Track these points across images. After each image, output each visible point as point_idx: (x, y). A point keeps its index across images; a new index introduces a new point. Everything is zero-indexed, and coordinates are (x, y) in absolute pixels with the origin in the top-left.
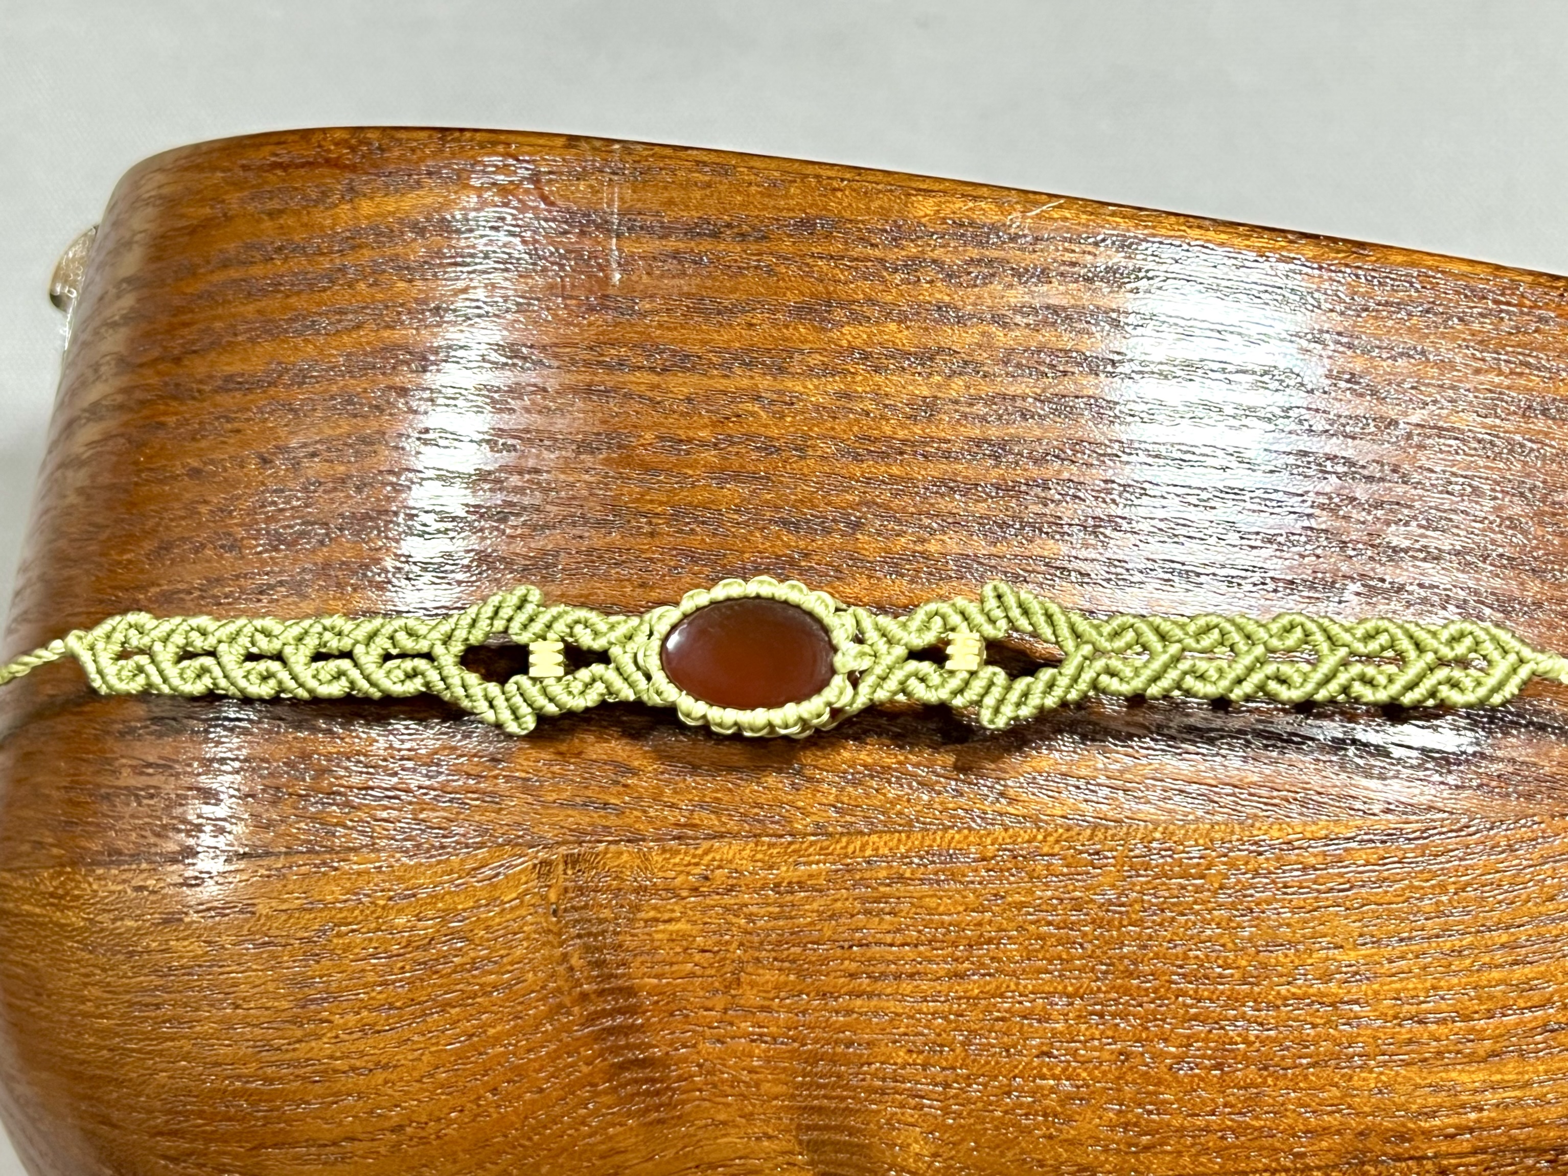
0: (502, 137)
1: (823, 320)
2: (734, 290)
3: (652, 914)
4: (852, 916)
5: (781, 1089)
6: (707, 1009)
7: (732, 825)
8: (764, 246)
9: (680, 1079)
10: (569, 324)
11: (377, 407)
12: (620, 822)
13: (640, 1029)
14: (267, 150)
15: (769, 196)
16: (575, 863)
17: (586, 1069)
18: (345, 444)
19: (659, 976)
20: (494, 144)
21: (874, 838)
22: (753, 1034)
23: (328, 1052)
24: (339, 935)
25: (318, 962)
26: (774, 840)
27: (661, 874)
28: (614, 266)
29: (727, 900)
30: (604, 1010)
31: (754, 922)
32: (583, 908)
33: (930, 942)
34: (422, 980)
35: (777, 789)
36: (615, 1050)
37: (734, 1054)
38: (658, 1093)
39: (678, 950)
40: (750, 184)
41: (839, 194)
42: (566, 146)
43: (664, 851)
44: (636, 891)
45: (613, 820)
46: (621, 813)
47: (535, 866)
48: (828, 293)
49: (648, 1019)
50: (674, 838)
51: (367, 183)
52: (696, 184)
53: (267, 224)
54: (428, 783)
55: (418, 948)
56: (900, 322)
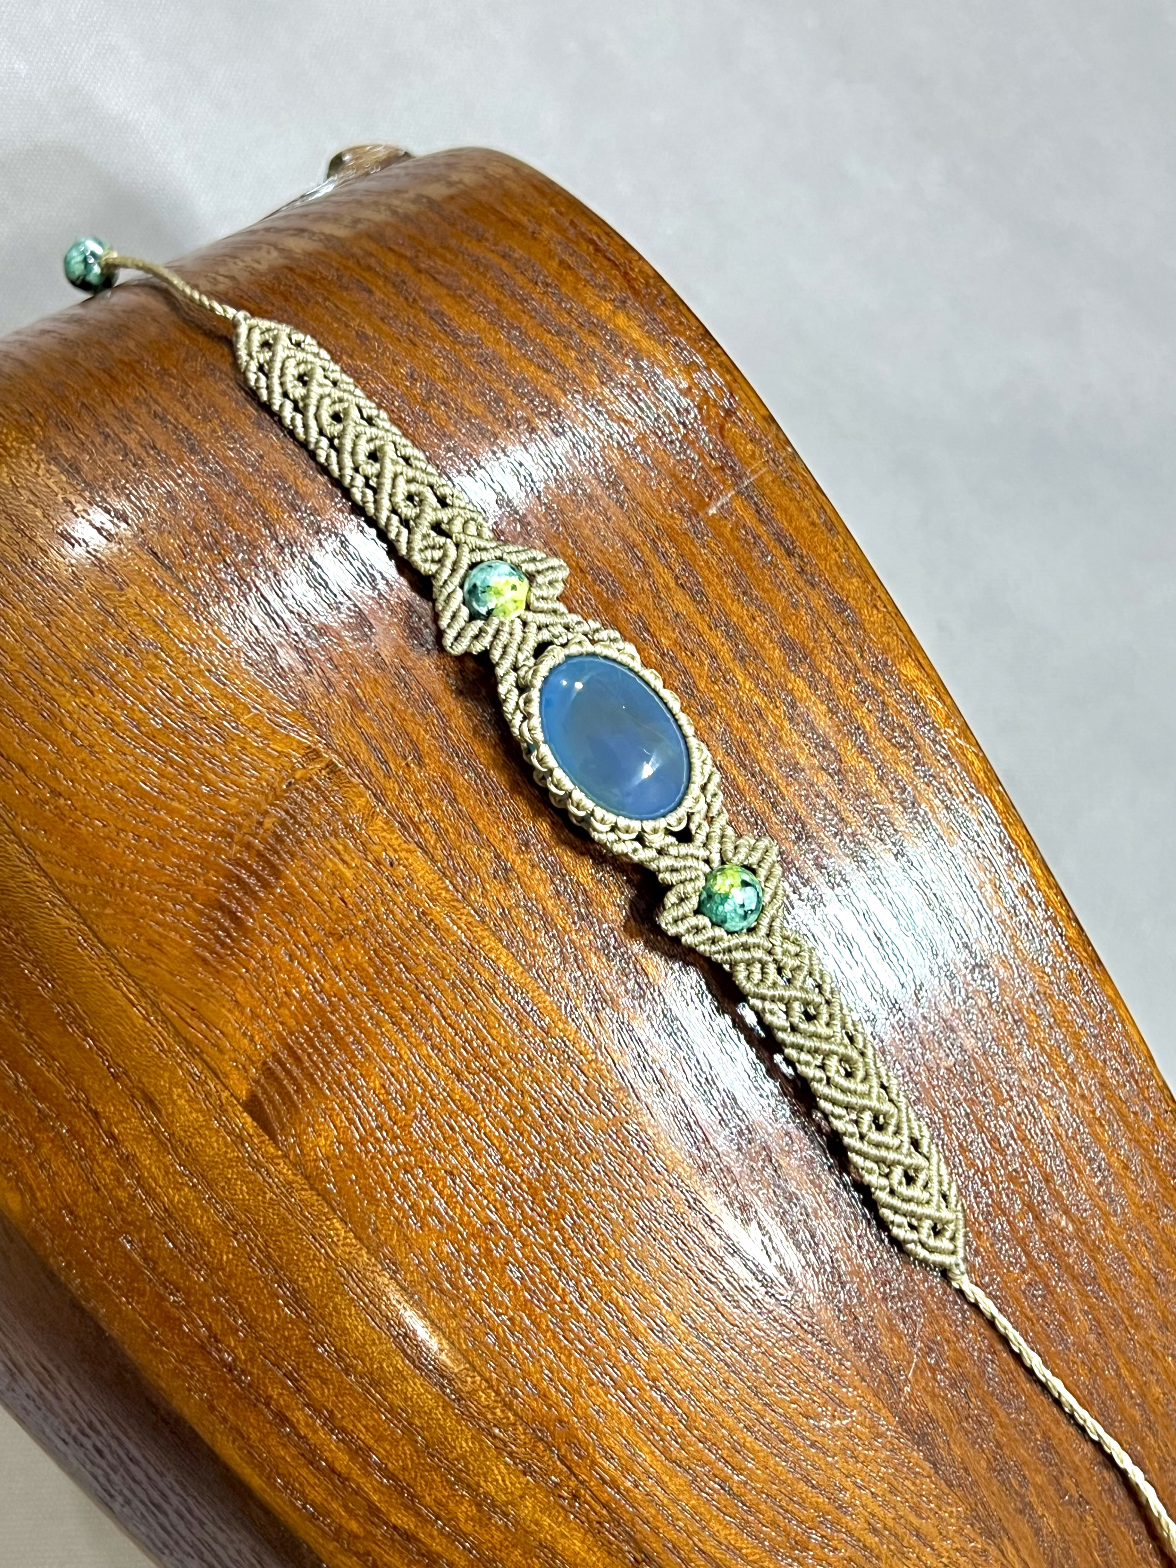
0: (736, 373)
1: (793, 661)
2: (765, 591)
3: (340, 847)
4: (443, 977)
5: (292, 1023)
6: (305, 932)
7: (439, 854)
8: (808, 589)
9: (244, 951)
10: (661, 504)
11: (508, 421)
12: (382, 781)
13: (257, 900)
14: (595, 229)
15: (839, 568)
16: (332, 771)
17: (201, 885)
18: (468, 419)
19: (302, 884)
20: (729, 372)
21: (505, 951)
22: (314, 974)
23: (70, 708)
24: (157, 656)
25: (126, 655)
26: (451, 888)
27: (370, 833)
28: (719, 504)
29: (388, 889)
30: (251, 866)
31: (388, 916)
32: (307, 799)
33: (466, 1041)
34: (173, 733)
35: (485, 865)
36: (229, 893)
37: (289, 972)
38: (223, 945)
39: (330, 882)
40: (836, 551)
41: (875, 612)
42: (764, 418)
43: (386, 823)
44: (347, 825)
45: (380, 775)
46: (388, 776)
47: (309, 747)
48: (812, 652)
49: (268, 899)
50: (399, 823)
51: (636, 309)
52: (809, 517)
53: (555, 264)
54: (302, 636)
55: (192, 713)
56: (830, 710)
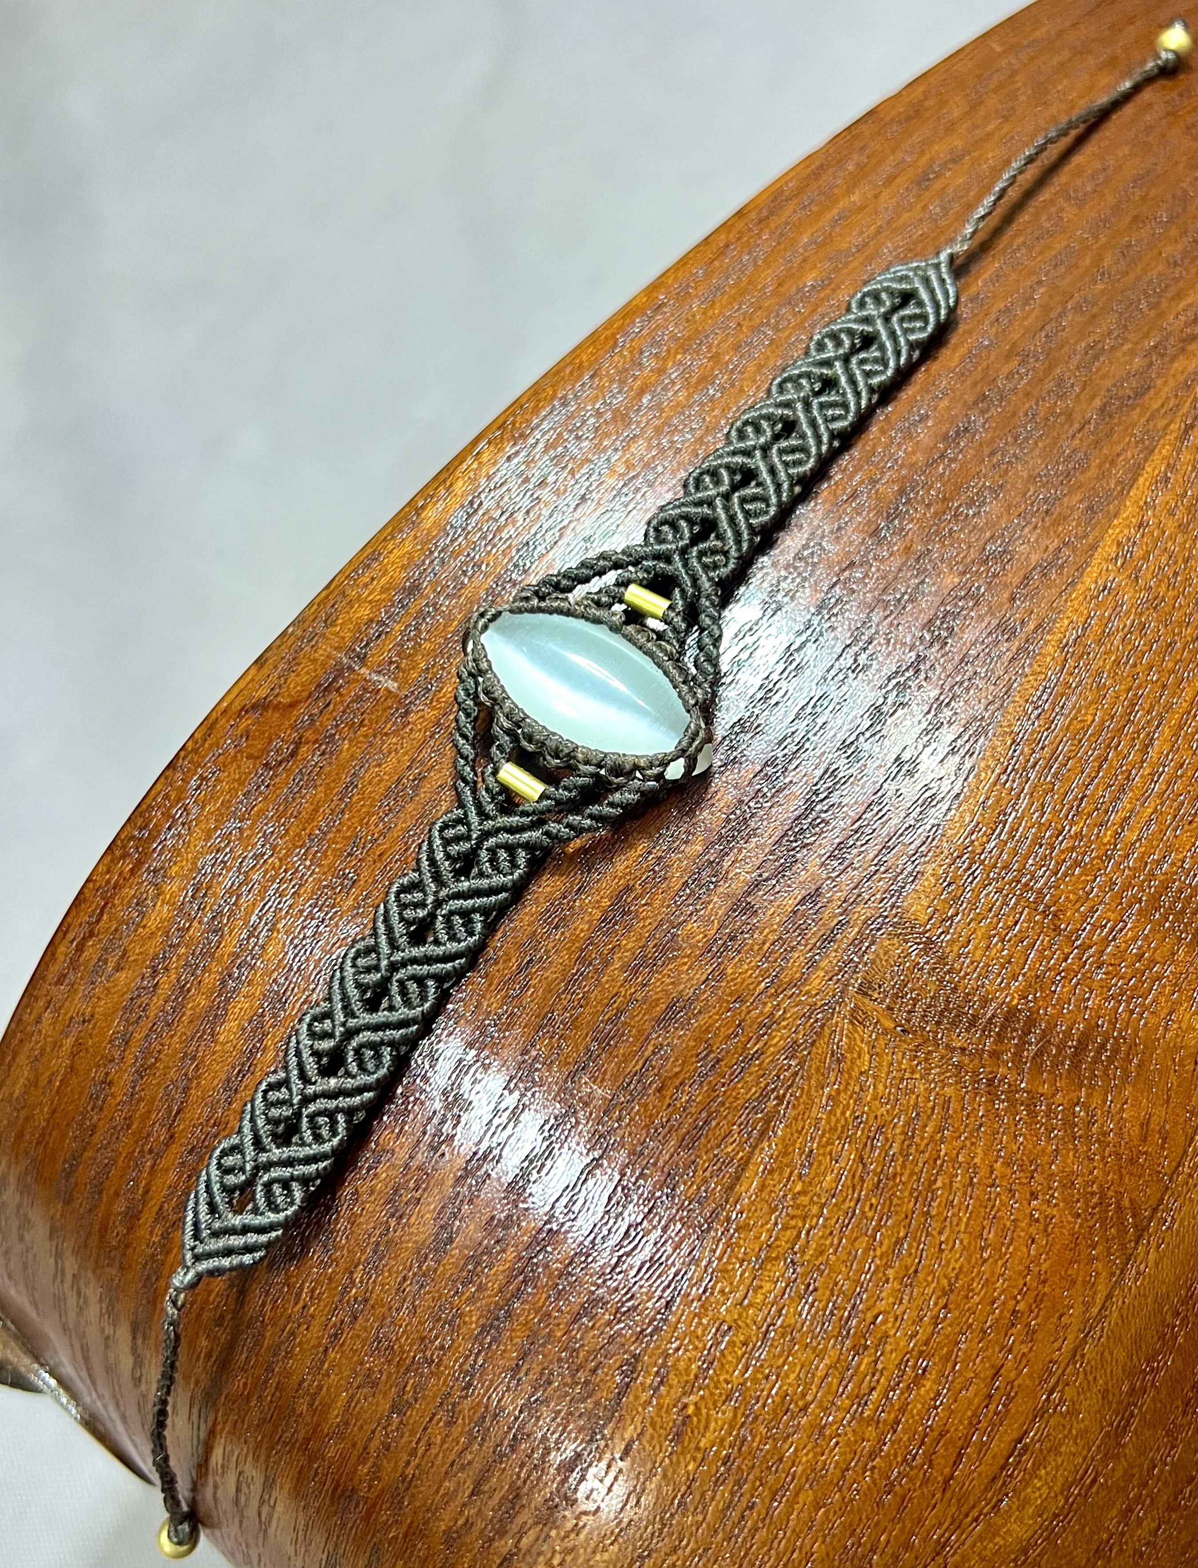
9: (1113, 1022)
13: (1050, 1027)
16: (869, 986)
23: (904, 1338)
30: (1016, 1046)
32: (914, 1004)
36: (1057, 1061)
38: (1115, 1050)
47: (851, 1022)
49: (1045, 1013)
53: (124, 976)
55: (861, 1178)
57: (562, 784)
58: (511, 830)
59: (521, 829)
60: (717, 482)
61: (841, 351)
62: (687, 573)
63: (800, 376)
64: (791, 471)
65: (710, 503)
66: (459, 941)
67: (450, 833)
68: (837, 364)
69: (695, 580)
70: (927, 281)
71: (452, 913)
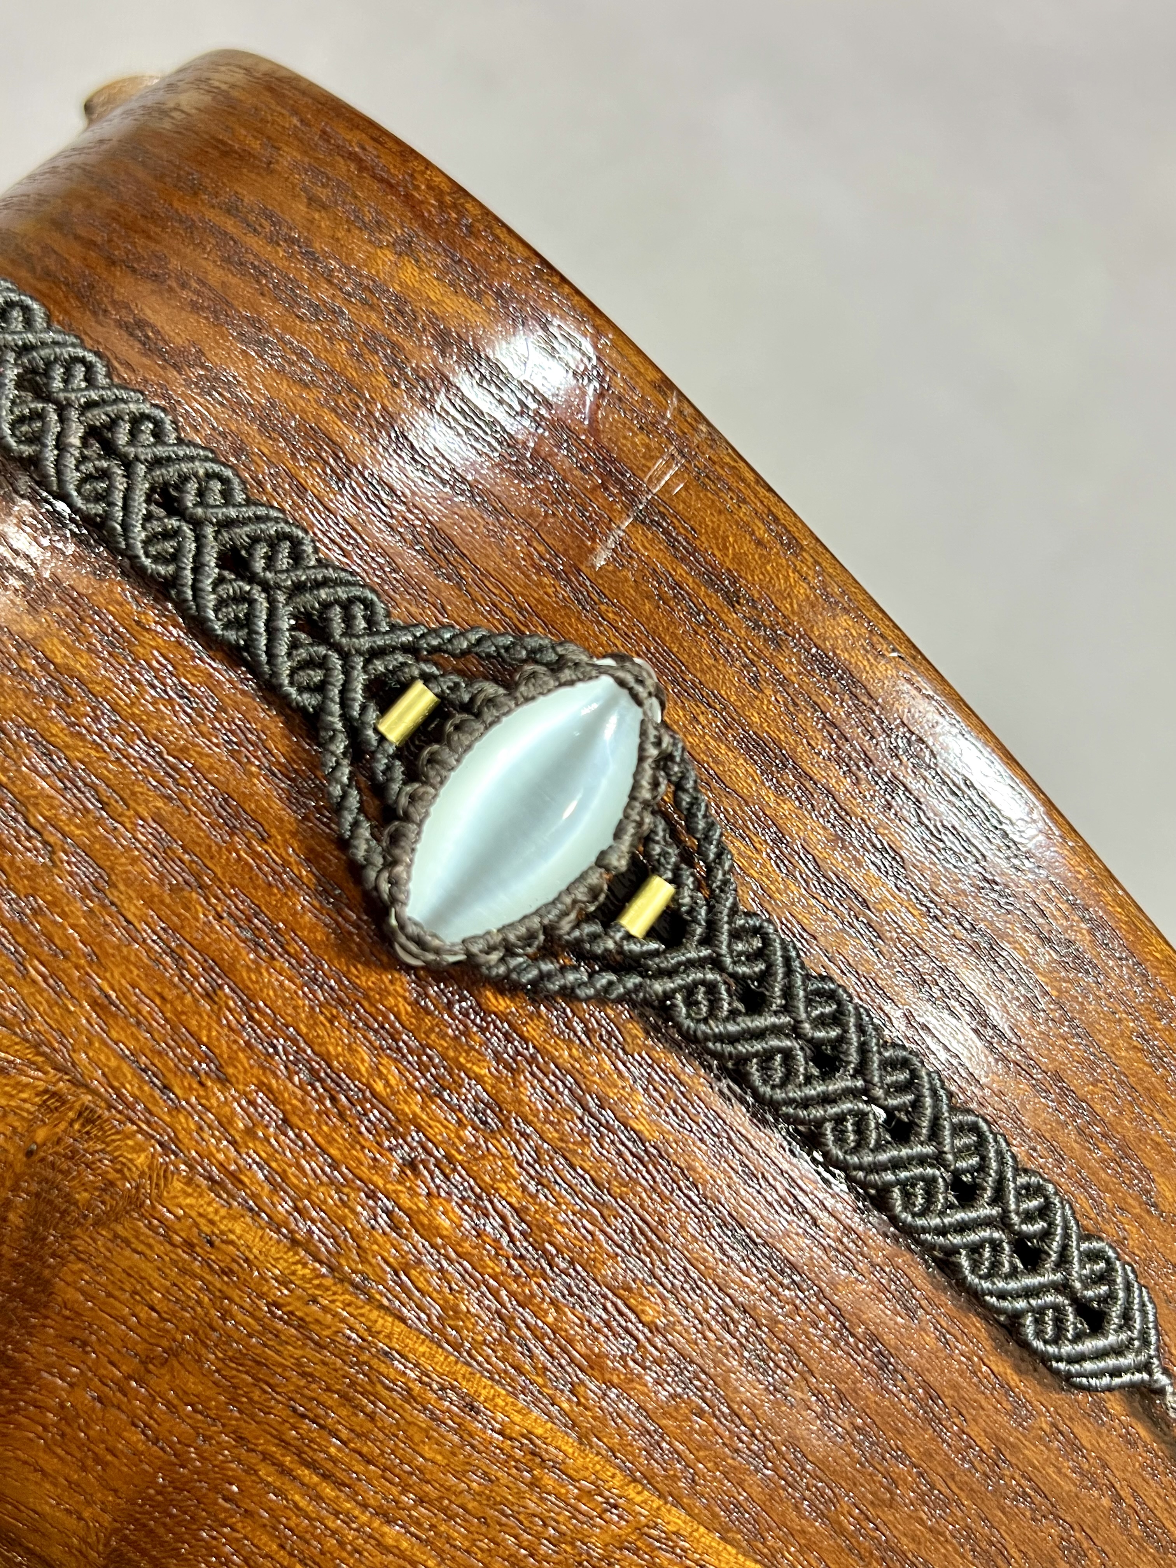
3: (128, 1234)
4: (329, 1390)
6: (112, 1363)
9: (32, 1402)
10: (518, 566)
13: (30, 1328)
14: (359, 136)
19: (87, 1296)
20: (588, 321)
22: (140, 1418)
26: (309, 1259)
28: (609, 546)
32: (61, 1171)
33: (386, 1469)
39: (127, 1287)
40: (805, 578)
42: (655, 386)
43: (189, 1184)
45: (161, 1111)
46: (175, 1110)
47: (46, 1091)
48: (793, 750)
49: (45, 1326)
50: (208, 1178)
51: (428, 250)
52: (753, 534)
53: (301, 207)
57: (398, 763)
58: (345, 690)
59: (345, 702)
60: (821, 1022)
61: (1015, 1219)
62: (680, 964)
63: (983, 1158)
64: (829, 1126)
65: (787, 1009)
66: (216, 611)
67: (358, 611)
68: (995, 1211)
69: (670, 973)
70: (1118, 1351)
71: (252, 602)
